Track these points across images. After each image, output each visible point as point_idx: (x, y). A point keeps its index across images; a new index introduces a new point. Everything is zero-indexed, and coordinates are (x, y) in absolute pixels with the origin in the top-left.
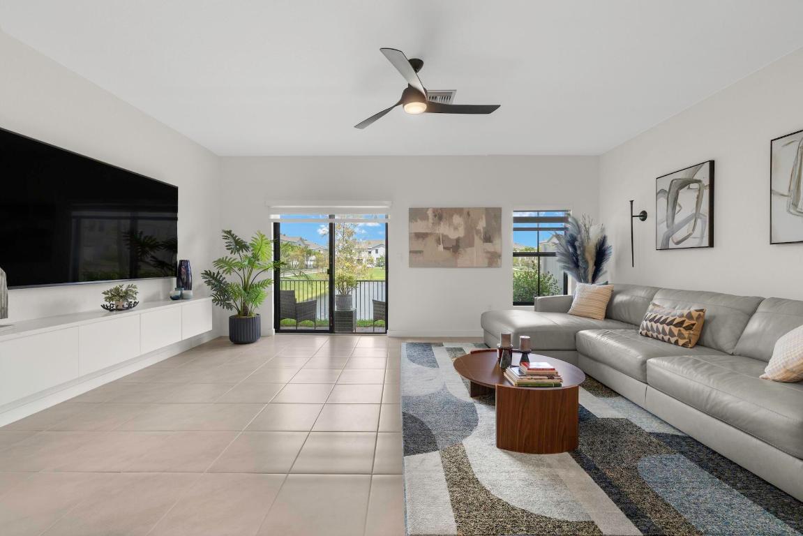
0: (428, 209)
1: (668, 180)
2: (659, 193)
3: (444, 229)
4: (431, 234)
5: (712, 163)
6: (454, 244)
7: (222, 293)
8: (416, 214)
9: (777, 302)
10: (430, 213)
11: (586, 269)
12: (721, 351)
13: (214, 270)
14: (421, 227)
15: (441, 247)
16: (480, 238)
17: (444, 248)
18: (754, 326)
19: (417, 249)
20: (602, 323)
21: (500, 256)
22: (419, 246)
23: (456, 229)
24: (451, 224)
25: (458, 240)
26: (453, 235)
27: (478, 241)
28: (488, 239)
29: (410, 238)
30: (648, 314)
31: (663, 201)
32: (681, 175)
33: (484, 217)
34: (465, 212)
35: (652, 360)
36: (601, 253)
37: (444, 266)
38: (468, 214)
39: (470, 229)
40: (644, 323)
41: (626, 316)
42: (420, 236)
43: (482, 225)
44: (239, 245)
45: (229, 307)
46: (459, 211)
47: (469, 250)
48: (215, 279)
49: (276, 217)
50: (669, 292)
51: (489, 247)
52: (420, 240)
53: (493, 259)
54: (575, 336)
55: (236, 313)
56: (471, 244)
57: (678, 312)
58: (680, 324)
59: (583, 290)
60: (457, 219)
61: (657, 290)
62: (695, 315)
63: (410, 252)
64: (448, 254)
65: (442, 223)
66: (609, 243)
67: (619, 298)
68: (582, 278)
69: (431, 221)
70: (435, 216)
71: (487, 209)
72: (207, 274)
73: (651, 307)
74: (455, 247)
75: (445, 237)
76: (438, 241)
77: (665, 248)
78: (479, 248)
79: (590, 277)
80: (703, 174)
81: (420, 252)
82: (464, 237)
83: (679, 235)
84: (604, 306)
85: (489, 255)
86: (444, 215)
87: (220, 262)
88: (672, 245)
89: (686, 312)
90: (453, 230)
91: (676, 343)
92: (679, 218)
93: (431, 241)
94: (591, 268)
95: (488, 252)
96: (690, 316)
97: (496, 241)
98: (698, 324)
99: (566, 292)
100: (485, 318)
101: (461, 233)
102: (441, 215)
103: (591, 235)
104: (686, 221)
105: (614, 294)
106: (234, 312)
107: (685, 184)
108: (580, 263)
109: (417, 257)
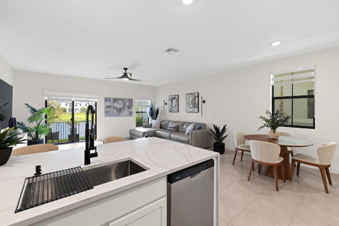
0: (111, 98)
1: (171, 97)
2: (169, 99)
3: (116, 105)
4: (112, 106)
5: (178, 95)
6: (119, 109)
8: (107, 100)
9: (187, 122)
10: (112, 99)
11: (154, 116)
12: (180, 132)
14: (109, 104)
15: (115, 110)
16: (127, 107)
17: (116, 111)
18: (184, 127)
19: (108, 111)
20: (159, 129)
21: (132, 113)
22: (108, 110)
23: (120, 105)
24: (118, 103)
25: (120, 108)
26: (119, 107)
27: (126, 108)
28: (129, 108)
29: (105, 107)
30: (169, 126)
31: (170, 101)
32: (173, 96)
33: (128, 101)
34: (123, 100)
35: (171, 135)
36: (157, 112)
37: (116, 116)
38: (124, 100)
39: (124, 105)
40: (168, 128)
41: (164, 127)
42: (108, 107)
43: (127, 104)
44: (33, 110)
46: (121, 99)
47: (124, 111)
49: (46, 98)
50: (172, 121)
51: (129, 110)
52: (109, 108)
53: (131, 114)
54: (155, 133)
55: (32, 138)
56: (124, 110)
57: (174, 125)
58: (174, 128)
59: (155, 122)
60: (120, 102)
61: (170, 121)
62: (177, 126)
63: (105, 112)
64: (117, 112)
65: (116, 103)
66: (159, 110)
67: (162, 123)
68: (153, 119)
69: (112, 102)
70: (113, 101)
71: (129, 99)
73: (169, 125)
74: (120, 110)
75: (117, 107)
76: (114, 109)
77: (170, 112)
78: (127, 111)
79: (155, 118)
80: (177, 97)
81: (109, 112)
82: (123, 107)
83: (173, 109)
84: (159, 125)
85: (129, 113)
86: (116, 100)
88: (172, 111)
89: (175, 125)
90: (119, 105)
91: (174, 131)
92: (173, 105)
93: (112, 108)
94: (155, 116)
95: (129, 112)
96: (176, 126)
97: (131, 109)
98: (177, 127)
99: (148, 123)
100: (130, 131)
101: (121, 106)
102: (115, 100)
103: (155, 108)
104: (174, 106)
105: (161, 122)
107: (174, 98)
108: (153, 115)
109: (107, 114)
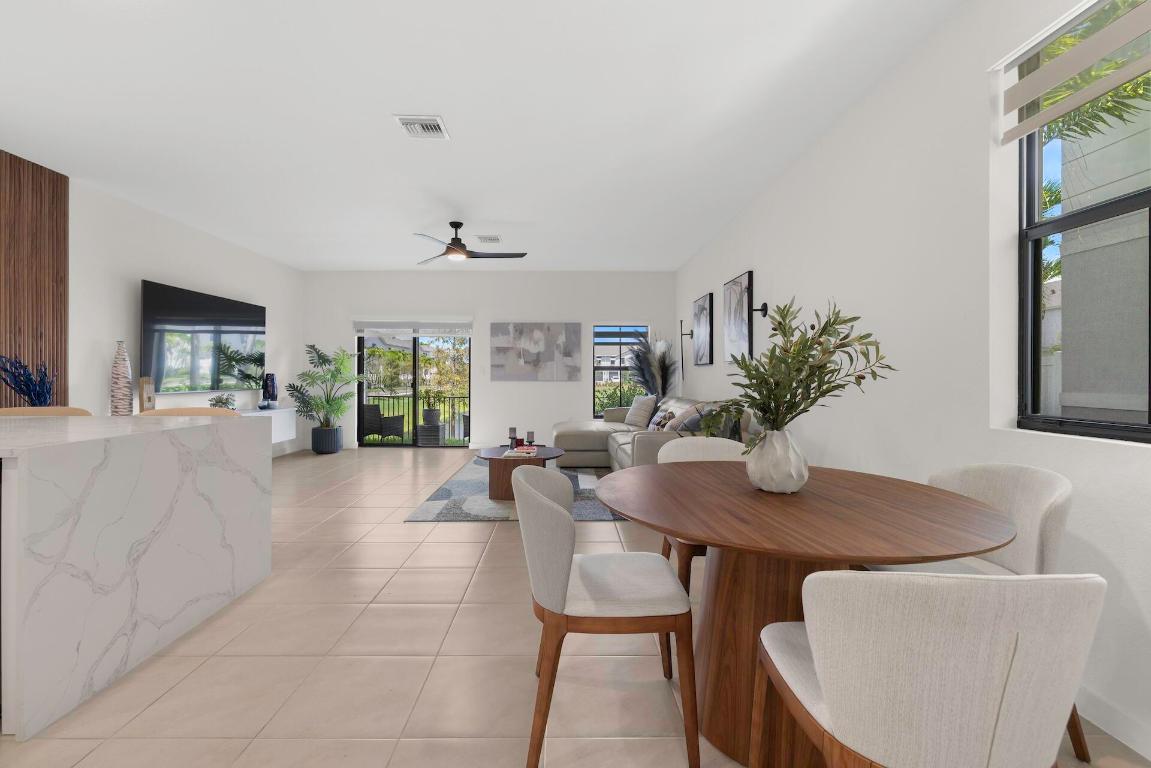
0: (509, 324)
3: (524, 344)
4: (512, 348)
5: (711, 295)
6: (535, 357)
7: (305, 404)
8: (497, 329)
10: (511, 328)
11: (655, 383)
13: (298, 383)
14: (502, 341)
15: (522, 362)
16: (560, 352)
17: (525, 362)
19: (499, 363)
21: (579, 370)
22: (500, 360)
23: (536, 343)
24: (531, 339)
25: (538, 354)
26: (534, 349)
27: (558, 355)
28: (567, 354)
29: (492, 353)
32: (701, 302)
33: (564, 332)
34: (546, 327)
37: (525, 380)
38: (549, 329)
39: (550, 344)
42: (501, 350)
43: (562, 339)
44: (323, 360)
45: (312, 417)
46: (540, 326)
47: (549, 363)
48: (299, 391)
51: (568, 361)
52: (502, 354)
53: (573, 373)
54: (608, 439)
55: (319, 424)
56: (552, 359)
60: (538, 334)
63: (492, 366)
64: (529, 368)
65: (523, 338)
69: (512, 335)
70: (516, 331)
71: (567, 324)
72: (292, 388)
74: (536, 361)
75: (526, 351)
76: (519, 356)
77: (696, 364)
78: (559, 362)
80: (708, 304)
81: (502, 366)
82: (545, 351)
85: (569, 369)
86: (525, 330)
87: (304, 376)
88: (699, 361)
90: (533, 345)
93: (512, 355)
95: (568, 366)
97: (576, 355)
101: (541, 347)
102: (521, 329)
103: (657, 349)
106: (317, 424)
107: (702, 309)
108: (651, 378)
109: (498, 371)
